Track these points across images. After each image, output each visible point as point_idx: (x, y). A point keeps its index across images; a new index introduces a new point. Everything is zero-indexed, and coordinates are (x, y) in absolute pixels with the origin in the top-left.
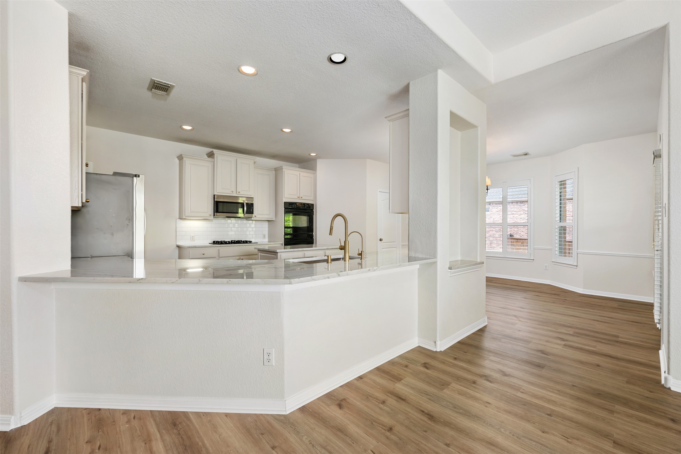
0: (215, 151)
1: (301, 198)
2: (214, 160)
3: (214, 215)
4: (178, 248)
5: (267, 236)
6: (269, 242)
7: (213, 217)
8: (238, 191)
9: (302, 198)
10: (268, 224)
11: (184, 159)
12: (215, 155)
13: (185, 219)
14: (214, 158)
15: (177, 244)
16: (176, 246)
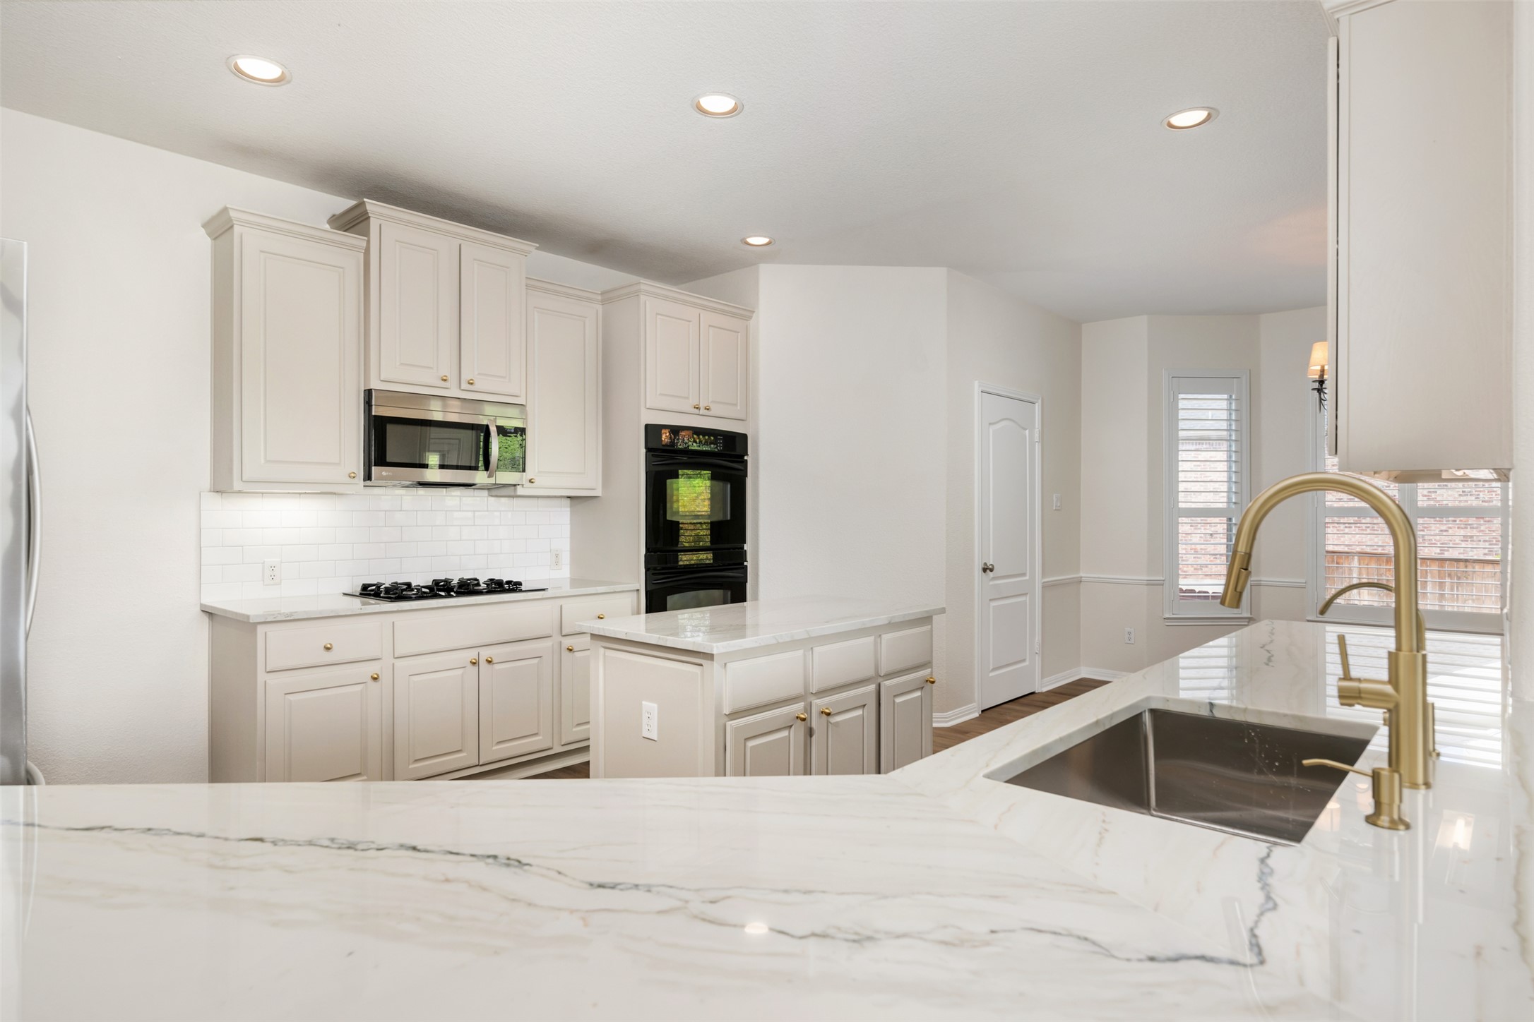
0: (372, 206)
1: (702, 411)
2: (368, 242)
3: (368, 477)
4: (206, 619)
5: (566, 558)
6: (575, 582)
7: (362, 483)
8: (465, 377)
9: (706, 412)
10: (571, 511)
11: (236, 227)
12: (374, 224)
13: (240, 492)
14: (366, 233)
15: (203, 602)
16: (198, 609)
